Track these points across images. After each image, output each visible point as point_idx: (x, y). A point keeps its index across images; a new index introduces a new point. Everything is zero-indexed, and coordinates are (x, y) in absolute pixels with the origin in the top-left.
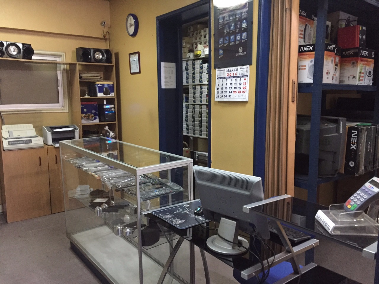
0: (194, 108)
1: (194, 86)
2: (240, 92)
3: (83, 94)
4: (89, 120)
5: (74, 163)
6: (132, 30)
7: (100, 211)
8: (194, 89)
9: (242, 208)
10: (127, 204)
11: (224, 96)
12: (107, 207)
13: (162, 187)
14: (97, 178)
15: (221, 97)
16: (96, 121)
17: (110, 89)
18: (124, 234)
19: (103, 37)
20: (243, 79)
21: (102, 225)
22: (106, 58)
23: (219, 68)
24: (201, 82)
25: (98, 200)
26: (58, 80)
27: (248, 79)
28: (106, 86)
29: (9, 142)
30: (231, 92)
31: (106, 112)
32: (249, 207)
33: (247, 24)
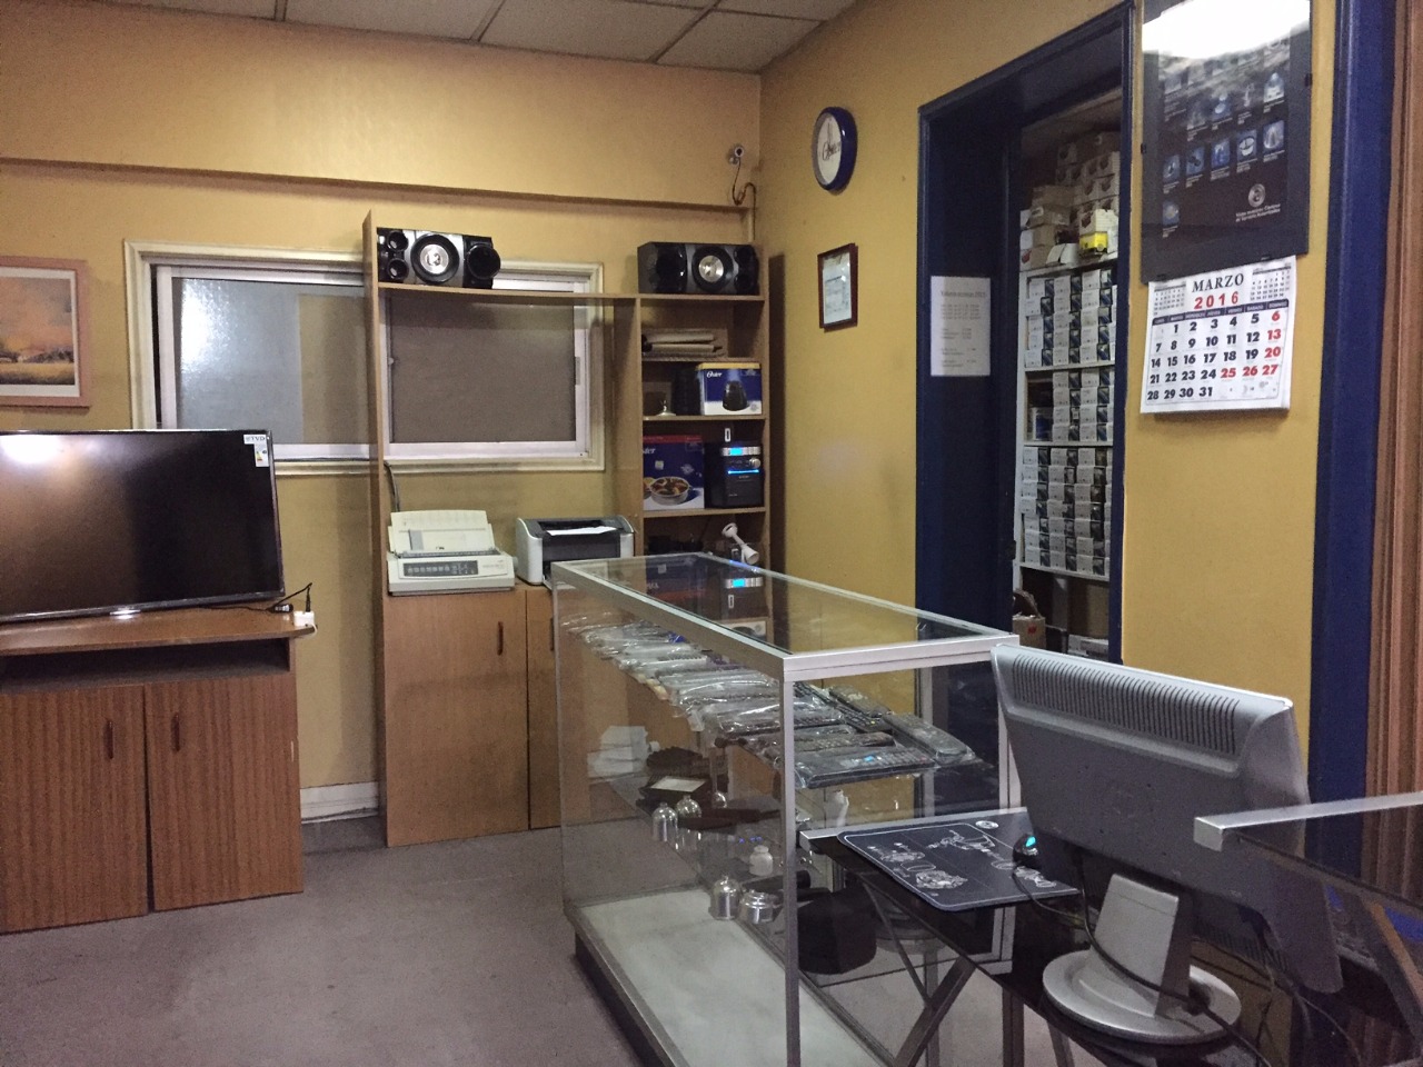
0: (1073, 462)
1: (1074, 375)
2: (1254, 371)
3: (652, 406)
4: (672, 501)
5: (597, 641)
6: (830, 168)
7: (671, 824)
8: (1076, 385)
9: (1191, 823)
10: (775, 809)
11: (1178, 392)
12: (697, 812)
13: (892, 744)
14: (663, 695)
15: (1167, 397)
16: (696, 505)
17: (748, 388)
18: (743, 915)
19: (732, 204)
20: (1265, 315)
21: (687, 886)
22: (739, 276)
23: (1163, 278)
24: (1104, 358)
25: (668, 784)
26: (574, 358)
27: (1288, 317)
28: (734, 377)
29: (406, 566)
30: (1213, 374)
31: (730, 472)
32: (1222, 823)
33: (1286, 88)
